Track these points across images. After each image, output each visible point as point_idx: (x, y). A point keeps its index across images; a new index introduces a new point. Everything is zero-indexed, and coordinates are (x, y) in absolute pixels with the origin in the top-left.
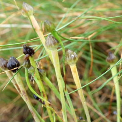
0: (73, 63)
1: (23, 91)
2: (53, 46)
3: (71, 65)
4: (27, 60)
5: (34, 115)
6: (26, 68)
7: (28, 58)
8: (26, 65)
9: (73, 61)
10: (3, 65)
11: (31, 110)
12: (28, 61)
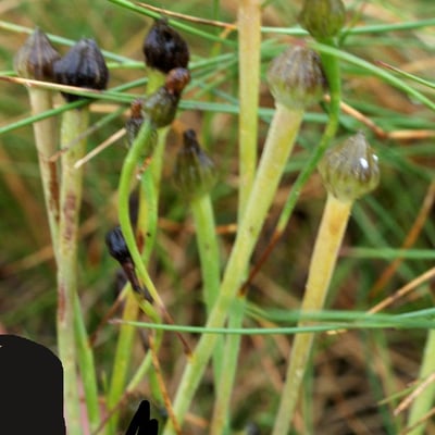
0: (348, 192)
1: (71, 197)
2: (301, 91)
3: (335, 196)
4: (171, 92)
5: (67, 314)
6: (152, 121)
7: (181, 86)
8: (159, 111)
9: (352, 185)
10: (40, 63)
11: (66, 288)
12: (174, 98)
